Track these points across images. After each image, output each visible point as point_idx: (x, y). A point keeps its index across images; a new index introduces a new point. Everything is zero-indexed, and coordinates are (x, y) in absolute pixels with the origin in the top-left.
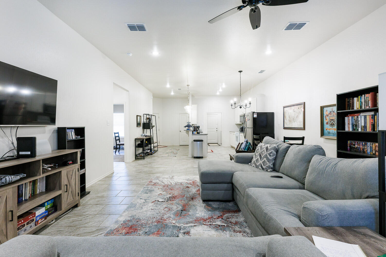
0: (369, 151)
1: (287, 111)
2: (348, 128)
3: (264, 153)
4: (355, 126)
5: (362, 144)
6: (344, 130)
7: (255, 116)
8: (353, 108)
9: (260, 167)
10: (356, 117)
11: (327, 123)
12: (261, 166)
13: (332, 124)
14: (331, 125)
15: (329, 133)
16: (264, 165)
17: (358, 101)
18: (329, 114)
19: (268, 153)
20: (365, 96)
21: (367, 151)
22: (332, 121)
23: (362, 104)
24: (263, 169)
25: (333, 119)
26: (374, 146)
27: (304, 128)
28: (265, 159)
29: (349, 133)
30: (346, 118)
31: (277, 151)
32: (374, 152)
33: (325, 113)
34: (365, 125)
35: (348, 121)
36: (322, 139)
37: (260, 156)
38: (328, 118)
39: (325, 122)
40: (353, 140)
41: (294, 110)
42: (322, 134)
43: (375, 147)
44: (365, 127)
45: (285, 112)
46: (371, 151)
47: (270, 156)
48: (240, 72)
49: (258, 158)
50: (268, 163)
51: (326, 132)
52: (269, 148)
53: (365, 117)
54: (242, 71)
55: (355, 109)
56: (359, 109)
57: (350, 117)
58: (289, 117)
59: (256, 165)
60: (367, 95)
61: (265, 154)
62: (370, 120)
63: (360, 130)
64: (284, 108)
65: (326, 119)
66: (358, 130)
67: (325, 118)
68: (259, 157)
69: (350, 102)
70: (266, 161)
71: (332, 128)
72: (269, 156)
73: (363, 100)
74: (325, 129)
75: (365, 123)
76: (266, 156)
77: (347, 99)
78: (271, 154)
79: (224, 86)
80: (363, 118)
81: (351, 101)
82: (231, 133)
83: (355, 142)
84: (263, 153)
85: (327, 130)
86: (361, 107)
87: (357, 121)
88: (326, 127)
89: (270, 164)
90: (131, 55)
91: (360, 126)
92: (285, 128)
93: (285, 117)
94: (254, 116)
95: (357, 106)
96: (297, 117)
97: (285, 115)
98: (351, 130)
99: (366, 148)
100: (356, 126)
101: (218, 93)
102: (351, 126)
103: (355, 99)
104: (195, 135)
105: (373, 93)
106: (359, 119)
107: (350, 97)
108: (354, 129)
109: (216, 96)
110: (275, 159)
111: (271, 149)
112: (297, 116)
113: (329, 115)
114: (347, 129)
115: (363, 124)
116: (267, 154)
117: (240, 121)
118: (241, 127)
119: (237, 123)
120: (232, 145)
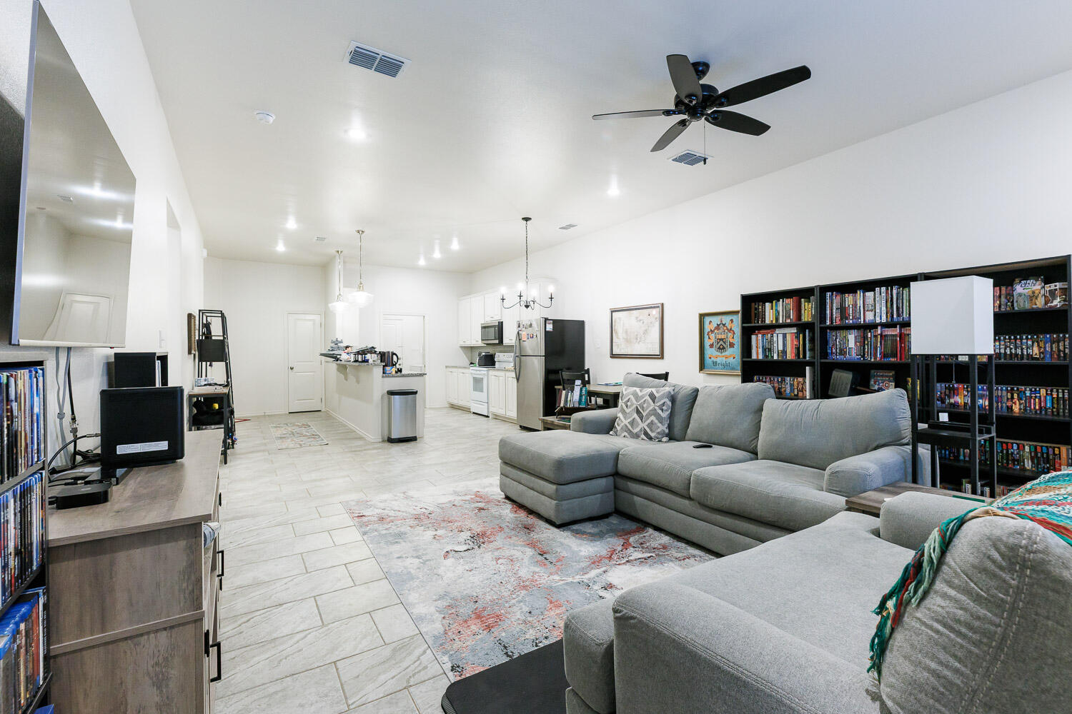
0: (788, 391)
1: (620, 318)
2: (757, 354)
3: (648, 407)
4: (768, 350)
5: (778, 380)
6: (751, 357)
7: (550, 327)
8: (764, 320)
9: (643, 436)
10: (769, 335)
11: (711, 346)
12: (646, 434)
13: (721, 347)
14: (719, 348)
15: (715, 363)
16: (651, 430)
17: (772, 309)
18: (716, 328)
19: (658, 404)
20: (783, 301)
21: (785, 391)
22: (721, 342)
23: (779, 313)
24: (651, 438)
25: (723, 337)
26: (796, 383)
27: (661, 356)
28: (653, 418)
29: (757, 362)
30: (754, 337)
31: (673, 399)
32: (796, 393)
33: (707, 328)
34: (784, 350)
35: (757, 340)
36: (702, 376)
37: (638, 412)
38: (712, 336)
39: (707, 343)
40: (763, 375)
41: (637, 318)
42: (702, 367)
43: (798, 384)
44: (784, 352)
45: (615, 322)
46: (792, 390)
47: (662, 410)
48: (527, 219)
49: (633, 417)
50: (659, 425)
51: (708, 361)
52: (657, 395)
53: (785, 336)
54: (530, 219)
55: (768, 322)
56: (774, 322)
57: (760, 335)
58: (626, 332)
59: (630, 432)
60: (788, 301)
61: (651, 408)
62: (792, 341)
63: (775, 357)
64: (612, 312)
65: (709, 338)
66: (773, 357)
67: (706, 337)
68: (635, 415)
69: (759, 309)
70: (656, 421)
71: (720, 354)
72: (660, 412)
73: (780, 309)
74: (707, 357)
75: (784, 345)
76: (654, 412)
77: (753, 304)
78: (664, 408)
79: (455, 246)
80: (781, 337)
81: (760, 307)
82: (451, 370)
83: (766, 379)
84: (645, 406)
85: (710, 358)
86: (777, 319)
87: (771, 342)
88: (710, 352)
89: (663, 428)
90: (271, 120)
91: (776, 350)
92: (613, 356)
93: (616, 333)
94: (547, 327)
95: (769, 317)
96: (646, 332)
97: (616, 327)
98: (761, 357)
99: (783, 386)
100: (770, 350)
101: (422, 262)
102: (760, 351)
103: (768, 305)
104: (390, 376)
105: (797, 298)
106: (775, 339)
107: (759, 302)
108: (767, 356)
109: (414, 269)
110: (671, 416)
111: (662, 397)
112: (646, 330)
113: (716, 331)
114: (754, 357)
115: (781, 348)
116: (657, 408)
117: (482, 340)
118: (484, 354)
119: (468, 344)
120: (455, 402)
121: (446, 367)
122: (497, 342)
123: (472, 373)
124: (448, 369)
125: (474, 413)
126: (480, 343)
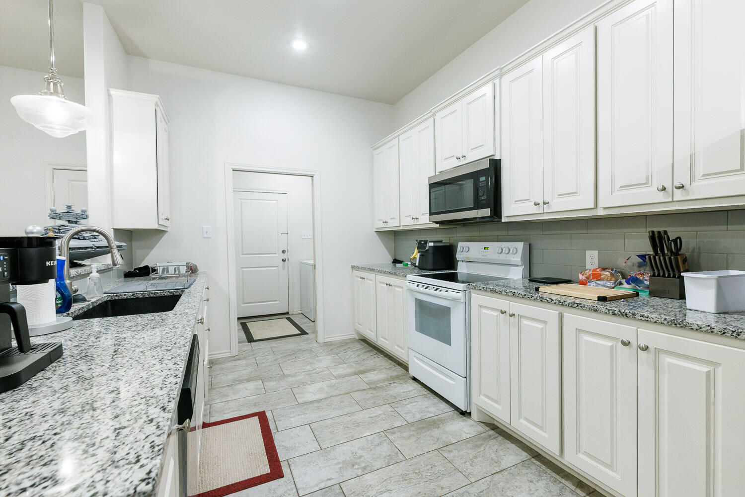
82: (361, 274)
117: (431, 214)
118: (431, 244)
119: (393, 224)
120: (371, 336)
121: (353, 267)
122: (486, 212)
123: (411, 290)
124: (357, 273)
125: (414, 379)
126: (425, 220)
